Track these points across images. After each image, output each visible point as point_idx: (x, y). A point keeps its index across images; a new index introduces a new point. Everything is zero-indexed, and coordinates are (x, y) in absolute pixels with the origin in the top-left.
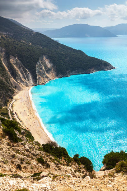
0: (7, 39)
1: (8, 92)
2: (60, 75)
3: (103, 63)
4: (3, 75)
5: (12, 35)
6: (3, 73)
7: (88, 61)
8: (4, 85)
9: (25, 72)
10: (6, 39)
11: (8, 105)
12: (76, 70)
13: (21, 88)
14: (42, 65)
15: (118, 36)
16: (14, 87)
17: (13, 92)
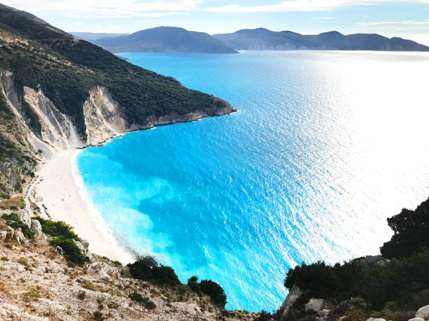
0: (15, 52)
1: (23, 162)
2: (134, 126)
3: (215, 101)
4: (10, 127)
5: (27, 44)
6: (10, 124)
7: (187, 98)
8: (13, 149)
9: (61, 120)
10: (13, 52)
11: (25, 190)
12: (166, 116)
13: (52, 154)
14: (95, 105)
15: (239, 51)
16: (37, 151)
17: (34, 163)
